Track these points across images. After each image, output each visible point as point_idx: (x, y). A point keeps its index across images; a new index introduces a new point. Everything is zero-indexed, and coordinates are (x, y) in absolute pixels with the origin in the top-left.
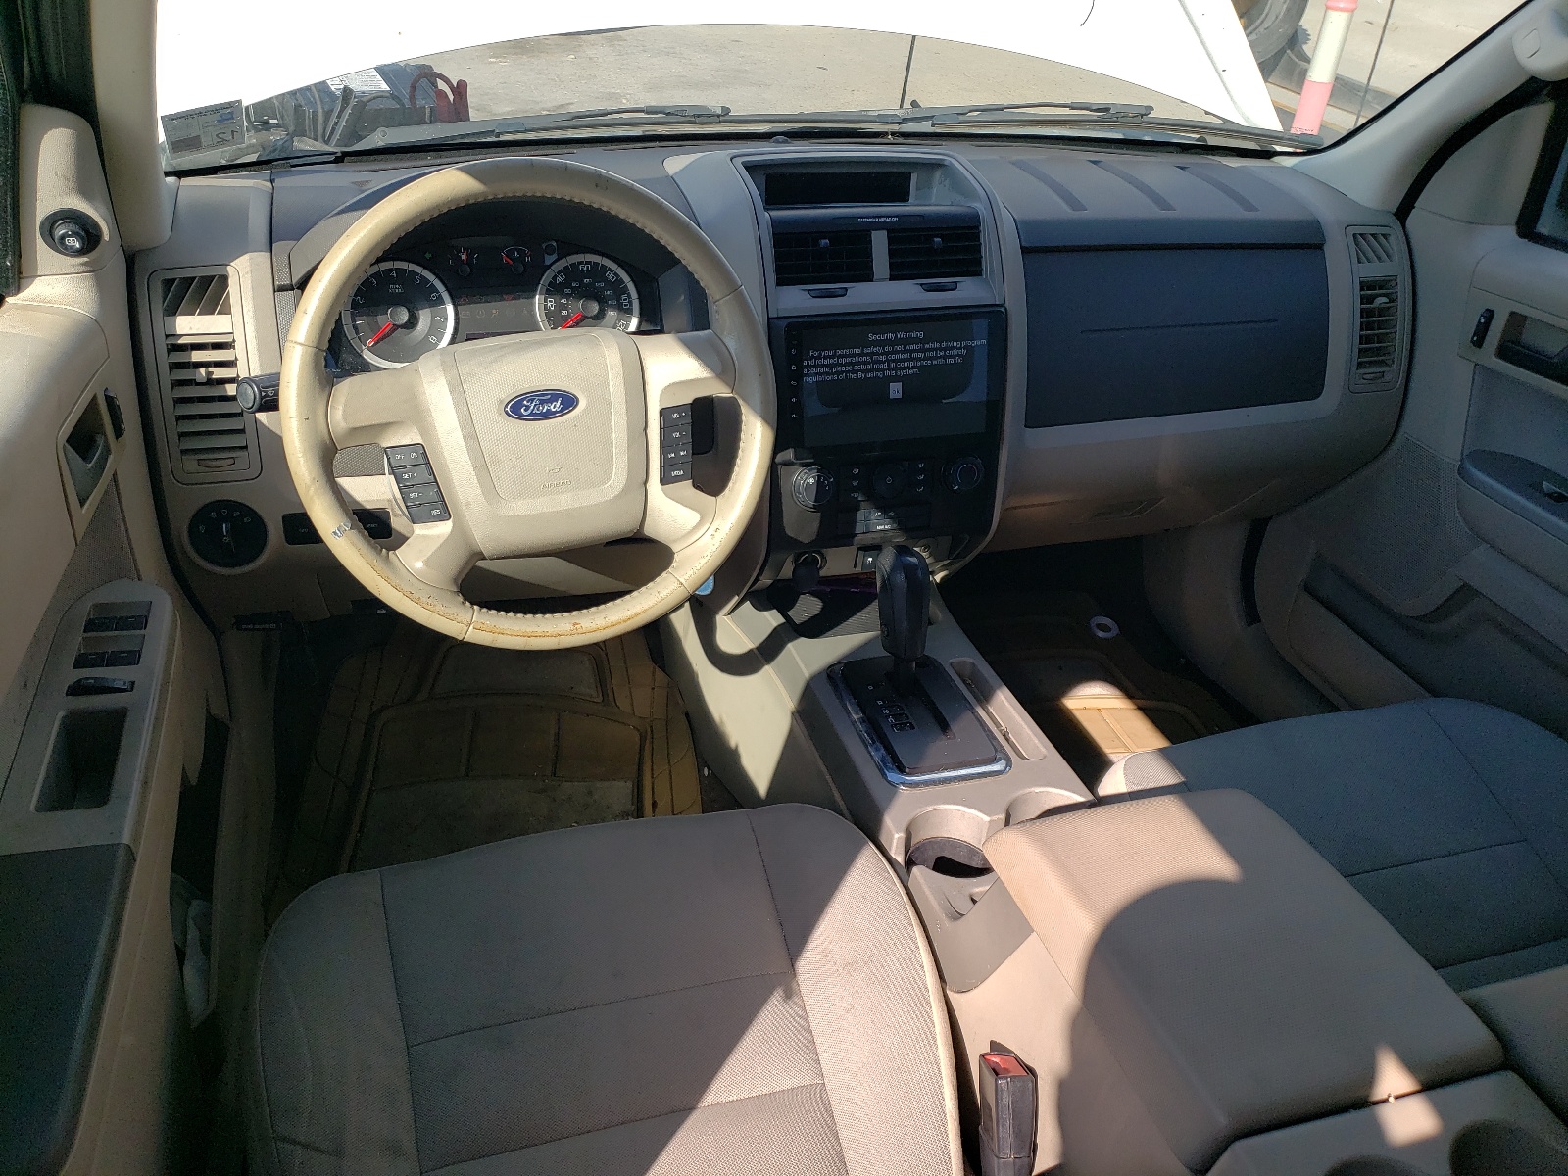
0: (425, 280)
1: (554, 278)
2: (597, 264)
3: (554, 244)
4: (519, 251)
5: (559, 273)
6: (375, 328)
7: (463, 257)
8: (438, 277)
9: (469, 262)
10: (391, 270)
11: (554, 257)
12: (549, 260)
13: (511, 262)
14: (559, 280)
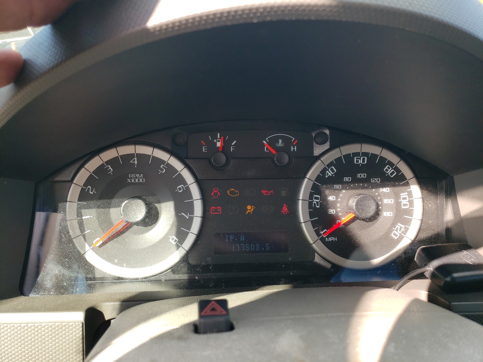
0: (171, 169)
1: (324, 171)
2: (374, 156)
3: (327, 132)
4: (285, 139)
5: (329, 165)
6: (106, 223)
7: (219, 144)
8: (187, 166)
9: (225, 149)
10: (131, 156)
11: (327, 146)
12: (318, 150)
13: (274, 152)
14: (330, 173)
